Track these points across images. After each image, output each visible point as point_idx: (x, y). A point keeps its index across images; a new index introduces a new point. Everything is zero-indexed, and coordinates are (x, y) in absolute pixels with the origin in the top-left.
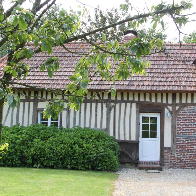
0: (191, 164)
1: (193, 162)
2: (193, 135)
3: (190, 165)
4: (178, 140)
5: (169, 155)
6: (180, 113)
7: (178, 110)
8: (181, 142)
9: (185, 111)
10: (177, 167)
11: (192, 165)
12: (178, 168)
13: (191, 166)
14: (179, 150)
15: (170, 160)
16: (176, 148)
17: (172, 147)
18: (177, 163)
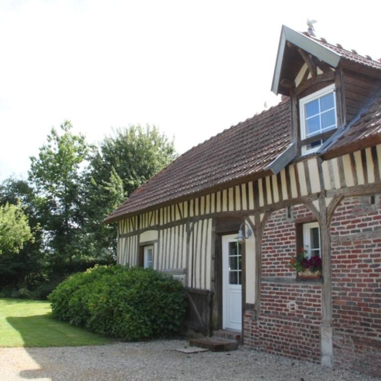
0: (280, 345)
1: (282, 339)
2: (285, 277)
3: (279, 347)
4: (263, 288)
5: (249, 322)
6: (266, 228)
7: (262, 222)
8: (266, 293)
9: (272, 221)
10: (261, 348)
11: (283, 347)
12: (262, 350)
13: (280, 349)
14: (264, 310)
15: (250, 332)
16: (261, 306)
17: (256, 303)
18: (261, 341)
